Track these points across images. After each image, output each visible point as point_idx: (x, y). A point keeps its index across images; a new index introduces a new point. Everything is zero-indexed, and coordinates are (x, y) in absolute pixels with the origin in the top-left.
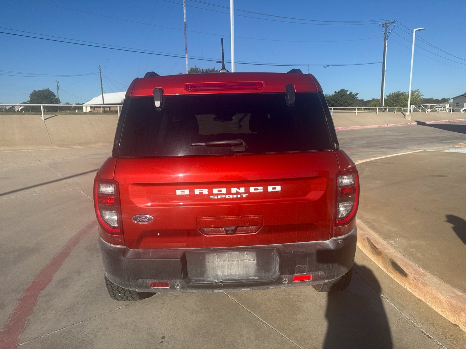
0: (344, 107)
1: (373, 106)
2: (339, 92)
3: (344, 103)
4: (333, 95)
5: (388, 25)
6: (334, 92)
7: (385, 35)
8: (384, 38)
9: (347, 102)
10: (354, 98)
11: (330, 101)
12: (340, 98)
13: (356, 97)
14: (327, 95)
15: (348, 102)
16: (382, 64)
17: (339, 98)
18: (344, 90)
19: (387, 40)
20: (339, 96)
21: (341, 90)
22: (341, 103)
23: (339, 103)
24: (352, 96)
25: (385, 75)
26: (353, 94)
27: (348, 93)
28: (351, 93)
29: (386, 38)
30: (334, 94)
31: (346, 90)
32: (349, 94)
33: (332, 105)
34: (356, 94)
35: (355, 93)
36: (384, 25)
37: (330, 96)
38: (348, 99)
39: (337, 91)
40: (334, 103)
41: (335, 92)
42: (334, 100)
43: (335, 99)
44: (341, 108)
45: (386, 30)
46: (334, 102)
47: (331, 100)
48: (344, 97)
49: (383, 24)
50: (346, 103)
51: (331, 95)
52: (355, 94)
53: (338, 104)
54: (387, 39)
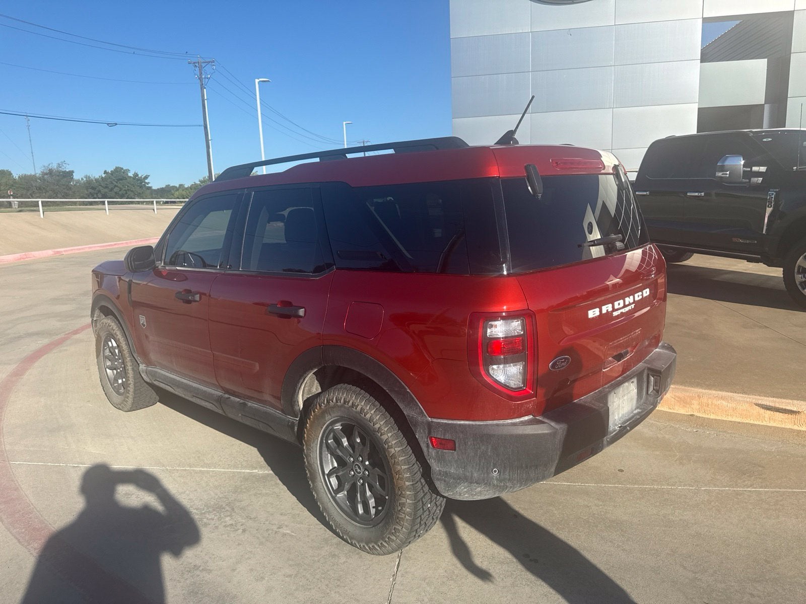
0: (127, 199)
1: (180, 197)
2: (111, 171)
3: (126, 193)
4: (102, 177)
5: (203, 65)
6: (103, 172)
7: (201, 81)
8: (200, 86)
9: (132, 191)
10: (143, 184)
11: (98, 189)
12: (117, 182)
13: (146, 181)
14: (89, 177)
15: (134, 190)
16: (203, 129)
17: (115, 183)
18: (122, 169)
19: (205, 90)
20: (114, 180)
21: (117, 168)
22: (120, 193)
23: (116, 193)
24: (138, 180)
25: (211, 147)
26: (140, 176)
27: (130, 174)
28: (136, 175)
29: (202, 88)
30: (104, 176)
31: (126, 170)
32: (132, 176)
33: (103, 195)
34: (146, 177)
35: (145, 175)
36: (197, 65)
37: (96, 180)
38: (133, 185)
39: (109, 170)
40: (106, 192)
41: (105, 172)
42: (106, 187)
43: (106, 184)
44: (122, 202)
45: (201, 74)
46: (106, 190)
47: (100, 187)
48: (123, 181)
49: (194, 63)
50: (129, 193)
51: (97, 177)
52: (143, 177)
53: (114, 194)
54: (205, 88)
